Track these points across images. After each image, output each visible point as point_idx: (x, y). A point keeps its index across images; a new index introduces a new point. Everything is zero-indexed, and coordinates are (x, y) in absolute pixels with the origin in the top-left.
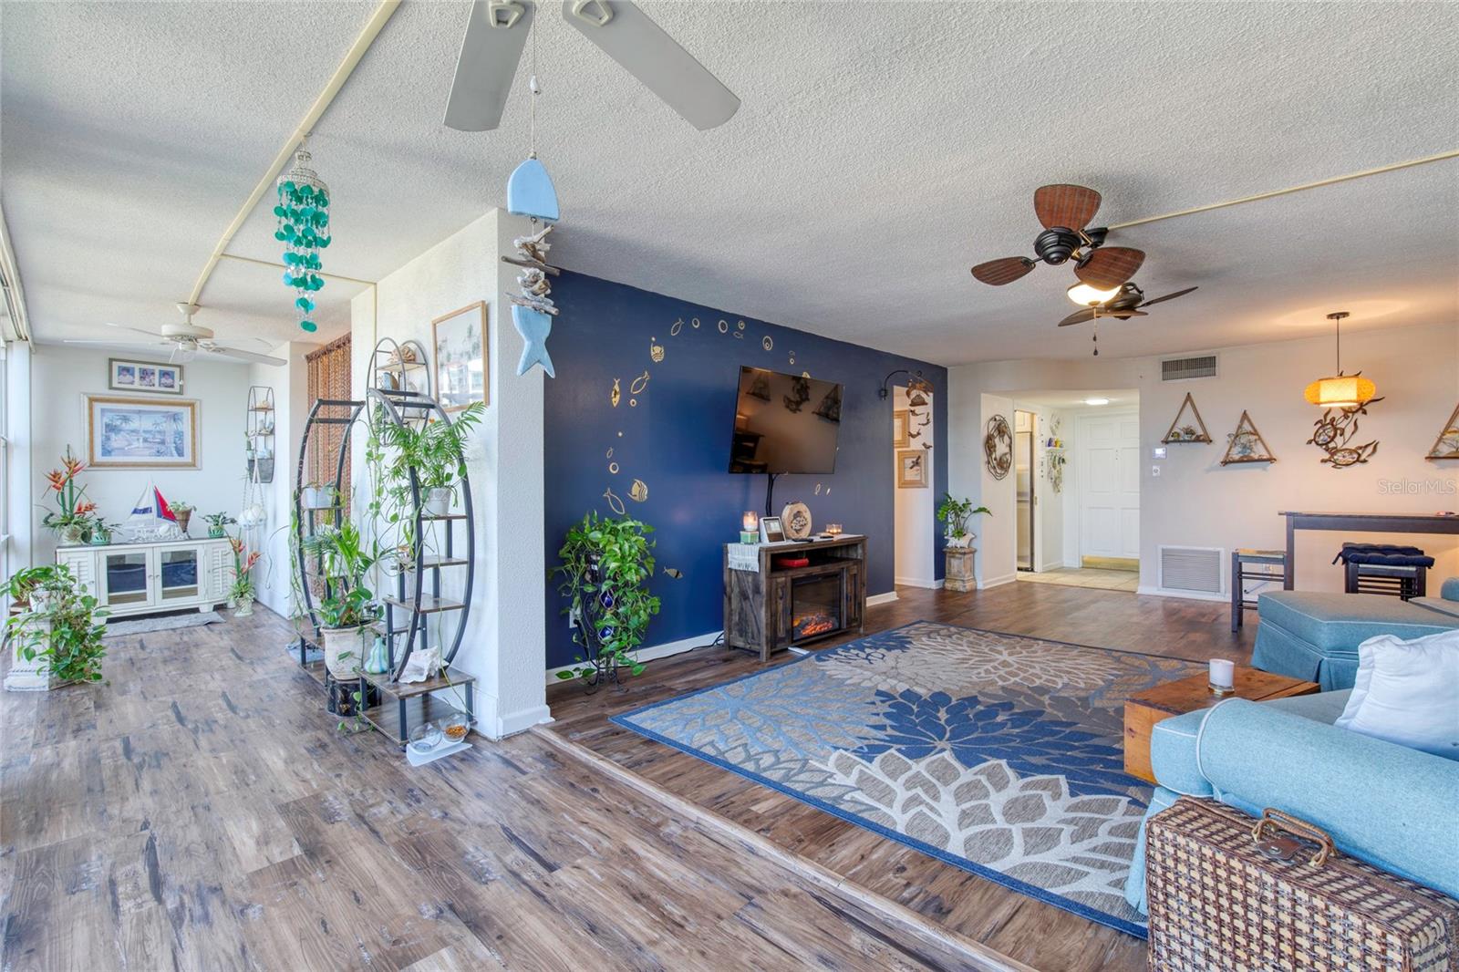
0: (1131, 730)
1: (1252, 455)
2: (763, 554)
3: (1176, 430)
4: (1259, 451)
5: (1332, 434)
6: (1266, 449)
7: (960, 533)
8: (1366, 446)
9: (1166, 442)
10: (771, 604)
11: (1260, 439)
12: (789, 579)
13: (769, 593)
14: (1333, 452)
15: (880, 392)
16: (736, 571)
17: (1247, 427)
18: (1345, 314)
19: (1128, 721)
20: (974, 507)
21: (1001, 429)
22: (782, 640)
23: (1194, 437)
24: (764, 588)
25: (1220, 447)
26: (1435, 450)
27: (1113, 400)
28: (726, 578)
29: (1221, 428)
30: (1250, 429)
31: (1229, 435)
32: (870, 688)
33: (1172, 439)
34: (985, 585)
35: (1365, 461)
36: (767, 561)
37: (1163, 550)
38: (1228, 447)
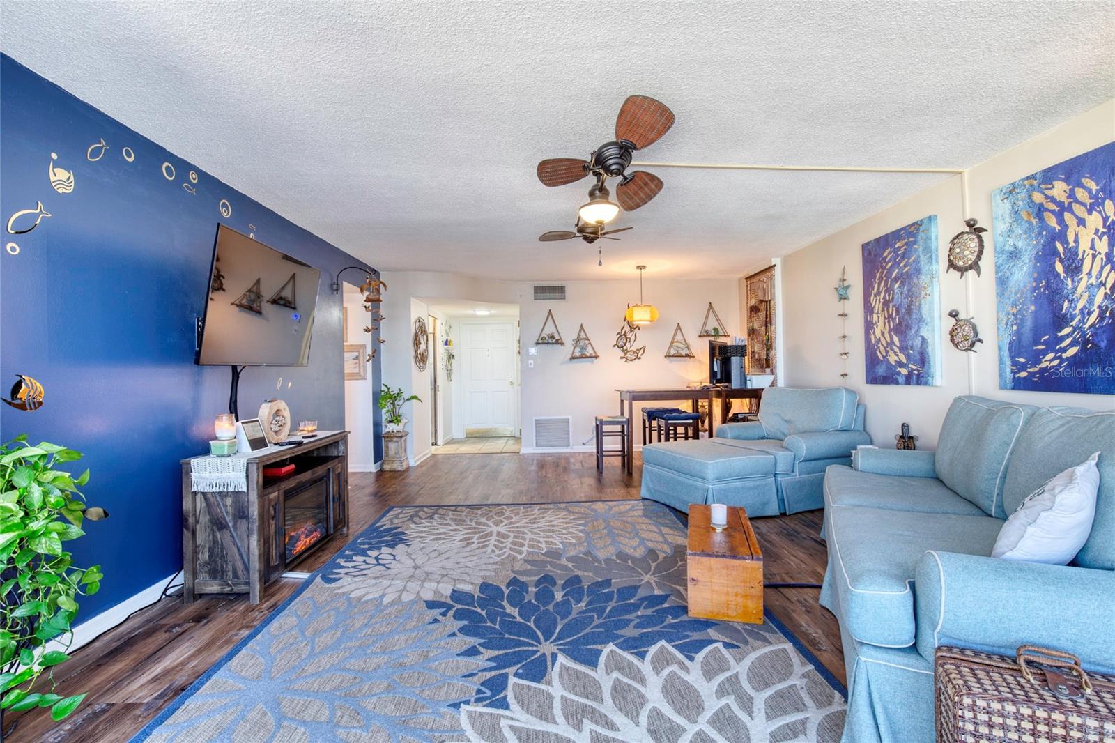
0: (693, 579)
1: (586, 353)
2: (254, 468)
3: (543, 335)
4: (589, 352)
5: (625, 341)
6: (593, 349)
7: (395, 419)
8: (641, 349)
9: (537, 343)
10: (264, 529)
11: (590, 343)
12: (282, 492)
13: (261, 516)
14: (625, 352)
15: (332, 285)
16: (204, 494)
17: (583, 335)
18: (644, 267)
19: (692, 572)
20: (406, 396)
21: (422, 330)
22: (276, 568)
23: (554, 341)
24: (254, 511)
25: (568, 349)
26: (669, 351)
27: (493, 312)
28: (187, 505)
29: (569, 336)
30: (585, 337)
31: (573, 340)
32: (413, 602)
33: (542, 342)
34: (415, 462)
35: (640, 358)
36: (256, 476)
37: (536, 420)
38: (573, 348)
